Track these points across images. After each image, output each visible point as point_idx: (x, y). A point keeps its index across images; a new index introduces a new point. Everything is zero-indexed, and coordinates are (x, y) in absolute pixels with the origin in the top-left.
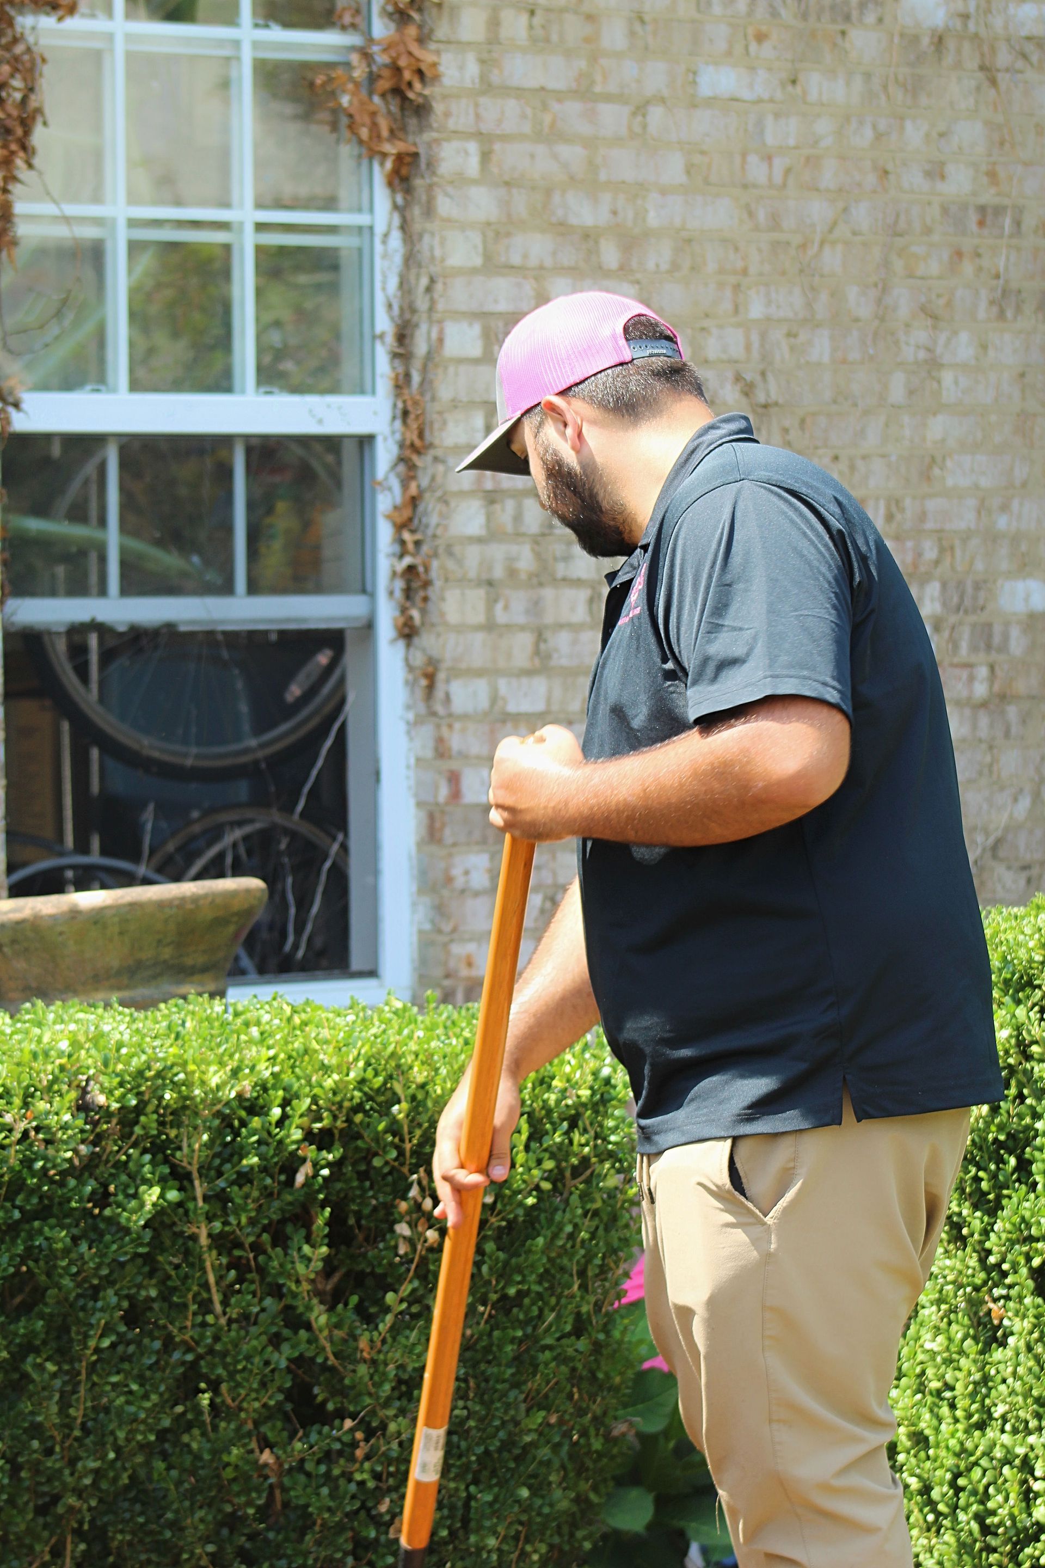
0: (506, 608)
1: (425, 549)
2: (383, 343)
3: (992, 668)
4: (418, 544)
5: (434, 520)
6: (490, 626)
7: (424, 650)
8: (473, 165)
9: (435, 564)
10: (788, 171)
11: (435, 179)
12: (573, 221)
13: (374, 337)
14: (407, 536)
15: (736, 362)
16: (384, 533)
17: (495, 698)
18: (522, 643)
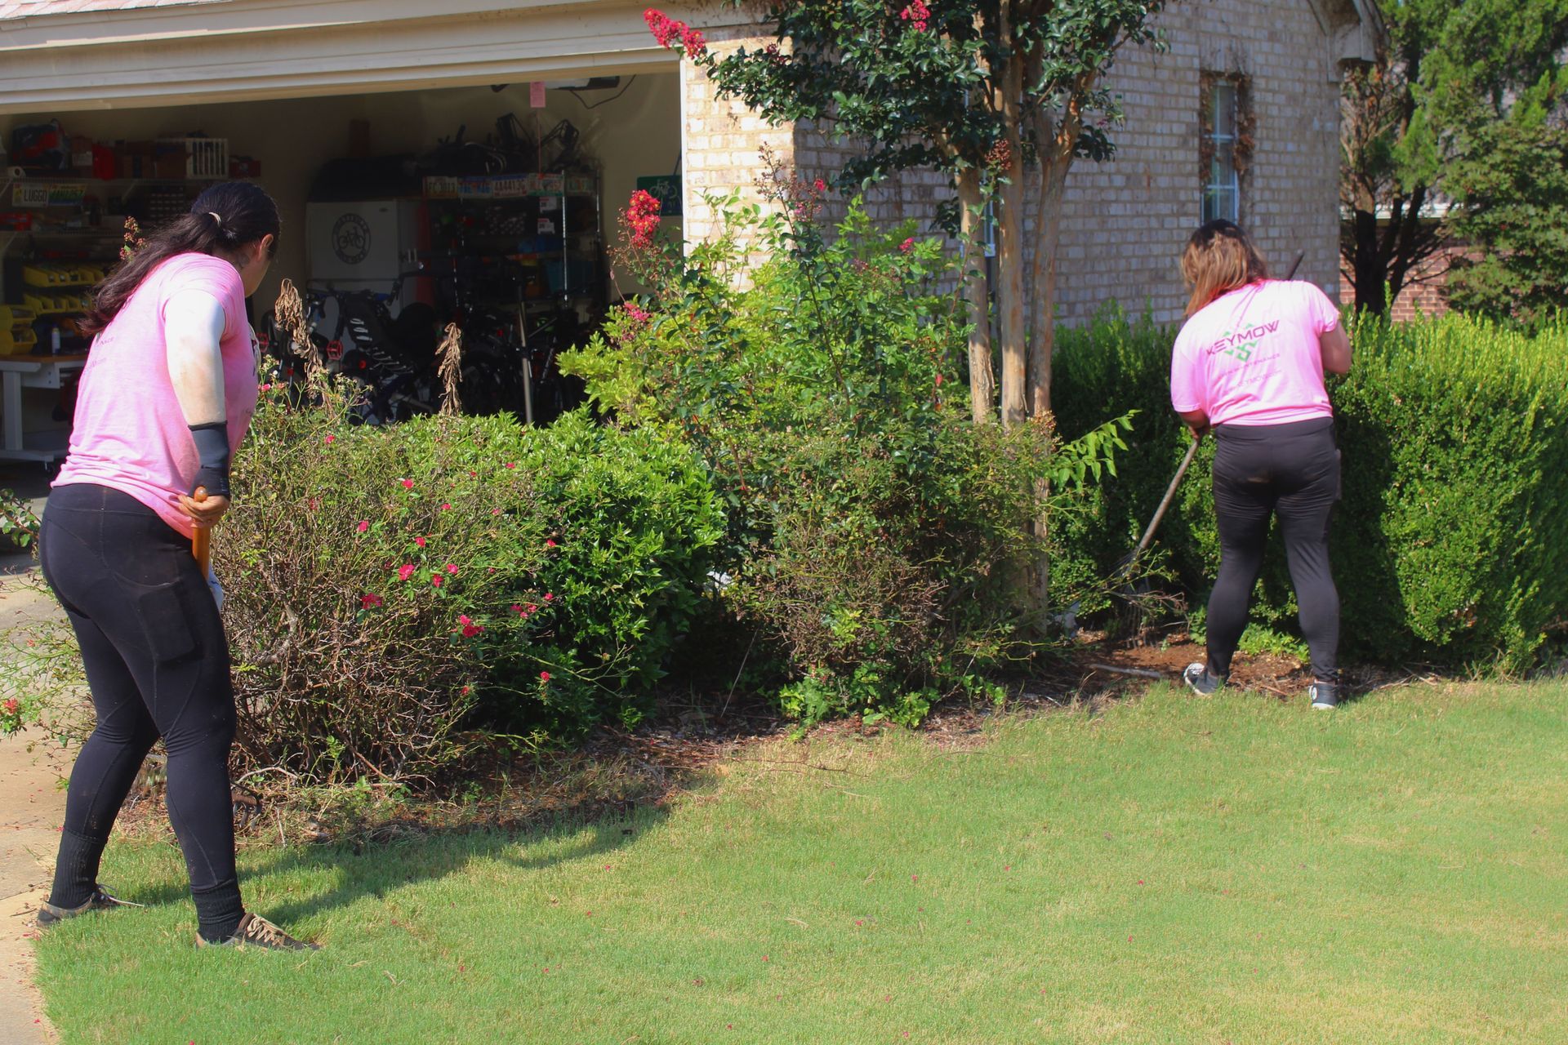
8: (1259, 172)
11: (1251, 177)
12: (1272, 187)
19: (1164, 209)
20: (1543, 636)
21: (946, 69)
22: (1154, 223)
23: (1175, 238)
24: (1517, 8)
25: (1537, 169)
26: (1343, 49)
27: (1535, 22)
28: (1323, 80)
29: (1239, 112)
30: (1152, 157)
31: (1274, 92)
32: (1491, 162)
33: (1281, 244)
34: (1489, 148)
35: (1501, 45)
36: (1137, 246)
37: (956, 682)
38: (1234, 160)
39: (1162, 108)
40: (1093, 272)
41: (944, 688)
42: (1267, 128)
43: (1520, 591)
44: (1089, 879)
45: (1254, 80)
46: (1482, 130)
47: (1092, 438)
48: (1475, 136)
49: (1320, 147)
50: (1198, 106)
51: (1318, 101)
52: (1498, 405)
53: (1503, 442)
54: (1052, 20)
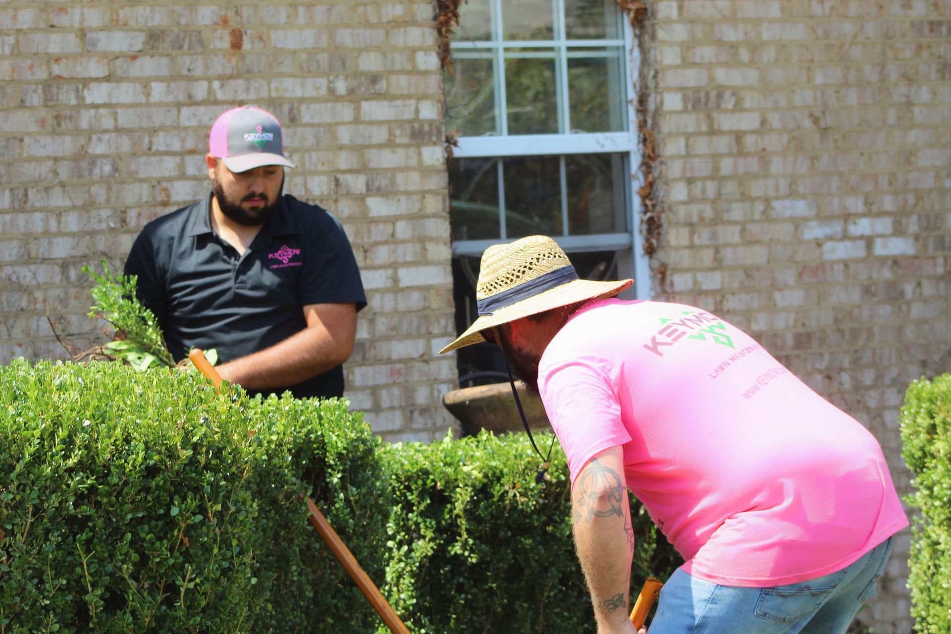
0: (700, 237)
1: (658, 208)
2: (632, 105)
3: (945, 259)
4: (654, 206)
5: (661, 193)
6: (692, 246)
7: (659, 260)
8: (674, 13)
9: (663, 216)
10: (832, 8)
11: (656, 21)
12: (726, 39)
13: (627, 102)
14: (648, 202)
15: (808, 107)
16: (636, 202)
17: (695, 282)
18: (707, 256)
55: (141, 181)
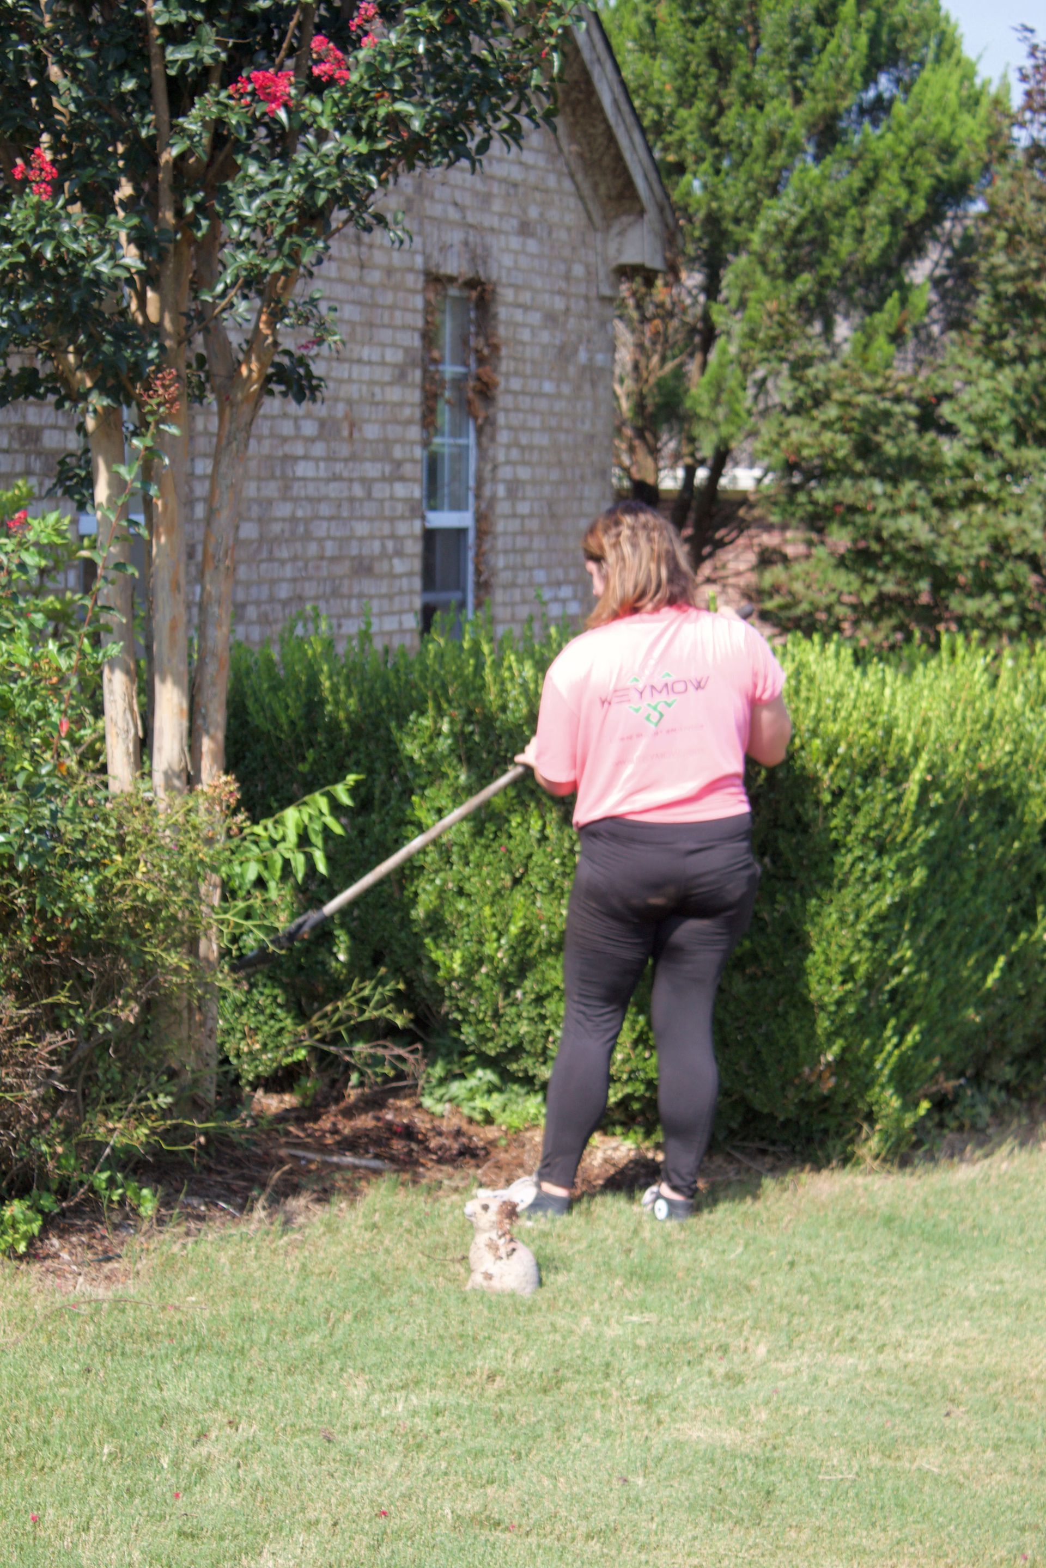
1: (488, 573)
2: (472, 491)
5: (492, 561)
8: (504, 422)
9: (488, 579)
10: (558, 422)
11: (494, 428)
12: (521, 443)
13: (469, 489)
15: (547, 498)
16: (471, 568)
19: (372, 470)
20: (925, 1105)
21: (81, 257)
22: (358, 491)
23: (387, 513)
24: (855, 202)
25: (883, 430)
26: (620, 251)
27: (881, 223)
28: (593, 294)
29: (477, 334)
30: (356, 396)
31: (525, 308)
32: (823, 417)
33: (533, 525)
34: (819, 399)
35: (835, 253)
36: (333, 523)
37: (81, 1183)
38: (469, 403)
39: (371, 325)
40: (271, 559)
41: (63, 1192)
42: (515, 359)
43: (895, 1040)
44: (303, 1509)
45: (500, 290)
46: (810, 373)
47: (291, 815)
48: (801, 380)
49: (587, 388)
50: (420, 323)
51: (585, 323)
52: (869, 774)
53: (877, 826)
54: (238, 191)
55: (315, 539)
